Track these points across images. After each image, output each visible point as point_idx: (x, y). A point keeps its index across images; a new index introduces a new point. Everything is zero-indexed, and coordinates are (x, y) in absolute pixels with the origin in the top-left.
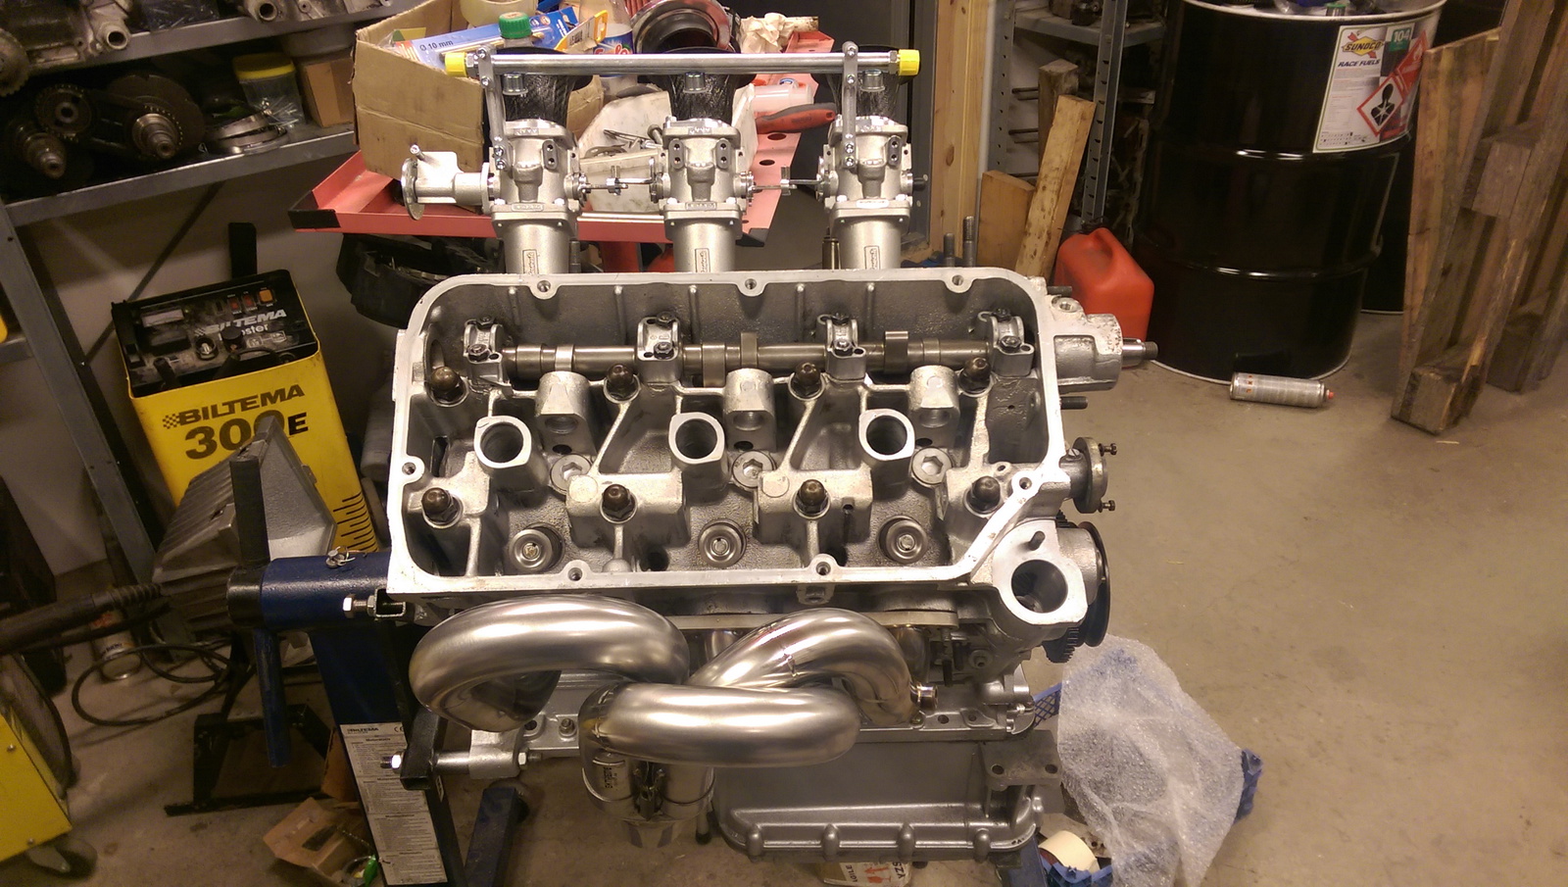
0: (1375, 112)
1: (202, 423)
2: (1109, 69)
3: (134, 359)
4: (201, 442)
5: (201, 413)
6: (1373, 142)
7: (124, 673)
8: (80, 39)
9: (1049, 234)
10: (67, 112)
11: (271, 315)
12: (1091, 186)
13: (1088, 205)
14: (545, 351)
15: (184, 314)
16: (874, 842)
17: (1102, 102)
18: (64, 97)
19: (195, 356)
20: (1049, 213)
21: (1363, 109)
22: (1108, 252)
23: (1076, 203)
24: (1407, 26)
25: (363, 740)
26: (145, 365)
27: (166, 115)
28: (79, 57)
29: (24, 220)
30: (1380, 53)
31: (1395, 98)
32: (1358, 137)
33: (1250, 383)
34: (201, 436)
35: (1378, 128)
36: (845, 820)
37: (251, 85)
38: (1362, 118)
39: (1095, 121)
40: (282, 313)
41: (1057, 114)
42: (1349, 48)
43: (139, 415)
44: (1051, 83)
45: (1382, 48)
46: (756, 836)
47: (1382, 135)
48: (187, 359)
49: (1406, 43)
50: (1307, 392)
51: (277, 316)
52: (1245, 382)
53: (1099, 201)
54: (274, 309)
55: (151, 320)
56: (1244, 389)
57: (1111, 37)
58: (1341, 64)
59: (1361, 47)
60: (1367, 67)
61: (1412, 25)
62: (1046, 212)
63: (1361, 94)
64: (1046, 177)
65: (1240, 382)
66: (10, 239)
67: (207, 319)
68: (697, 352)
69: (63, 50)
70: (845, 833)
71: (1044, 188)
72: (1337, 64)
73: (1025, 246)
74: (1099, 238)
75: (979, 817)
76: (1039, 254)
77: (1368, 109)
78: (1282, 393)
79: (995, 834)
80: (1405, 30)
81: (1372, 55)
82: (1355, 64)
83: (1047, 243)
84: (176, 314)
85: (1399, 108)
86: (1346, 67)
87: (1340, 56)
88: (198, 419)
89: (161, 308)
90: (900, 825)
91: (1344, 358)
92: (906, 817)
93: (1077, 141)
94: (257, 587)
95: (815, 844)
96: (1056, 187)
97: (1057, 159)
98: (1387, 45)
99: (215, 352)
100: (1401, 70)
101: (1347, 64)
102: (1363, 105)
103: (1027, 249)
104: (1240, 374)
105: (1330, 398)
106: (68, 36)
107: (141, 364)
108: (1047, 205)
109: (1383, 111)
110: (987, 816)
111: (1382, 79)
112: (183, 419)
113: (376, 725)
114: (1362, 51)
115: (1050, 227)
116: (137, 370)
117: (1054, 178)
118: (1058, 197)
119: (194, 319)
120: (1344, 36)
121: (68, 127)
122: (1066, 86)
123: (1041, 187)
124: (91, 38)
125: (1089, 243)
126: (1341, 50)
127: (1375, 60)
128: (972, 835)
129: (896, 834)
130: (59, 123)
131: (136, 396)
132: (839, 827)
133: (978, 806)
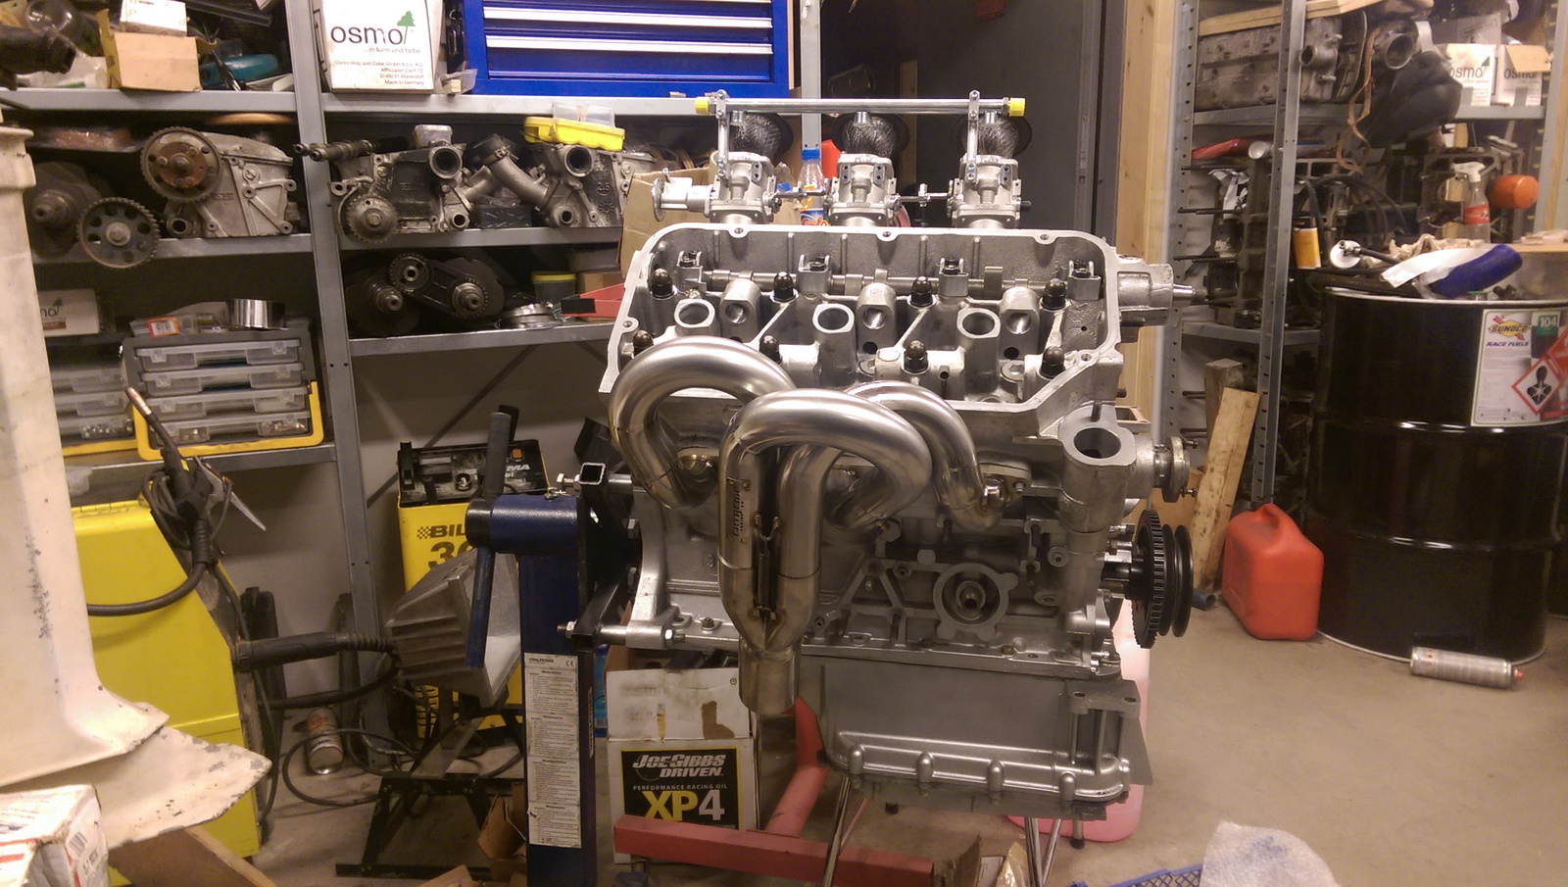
0: (1530, 391)
1: (447, 539)
2: (1270, 363)
3: (407, 482)
4: (442, 556)
5: (448, 530)
6: (1532, 420)
7: (327, 768)
8: (434, 217)
9: (1218, 513)
10: (411, 274)
11: (518, 467)
12: (1259, 471)
13: (1257, 489)
14: (732, 274)
15: (452, 459)
16: (965, 776)
17: (1265, 393)
18: (411, 262)
19: (454, 487)
20: (1218, 493)
21: (1518, 387)
22: (1274, 523)
23: (1245, 487)
24: (1554, 313)
25: (539, 671)
26: (414, 489)
27: (478, 286)
28: (431, 230)
29: (359, 352)
30: (1527, 336)
31: (1550, 380)
32: (1516, 414)
33: (1430, 656)
34: (443, 550)
35: (1537, 407)
36: (940, 752)
37: (543, 286)
38: (1520, 399)
39: (1260, 410)
40: (527, 467)
41: (1223, 404)
42: (1494, 329)
43: (401, 523)
44: (1216, 380)
45: (1529, 331)
46: (858, 753)
47: (1542, 413)
48: (446, 489)
49: (1555, 330)
50: (1492, 670)
51: (523, 468)
52: (1424, 655)
53: (1267, 486)
54: (521, 464)
55: (425, 462)
56: (1423, 663)
57: (1271, 335)
58: (1489, 344)
59: (1507, 329)
60: (1515, 348)
61: (1559, 314)
62: (1215, 492)
63: (1514, 373)
64: (1214, 459)
65: (1419, 655)
66: (346, 365)
67: (469, 464)
68: (842, 279)
69: (421, 223)
70: (938, 763)
71: (1212, 470)
72: (1486, 343)
73: (1194, 525)
74: (1267, 514)
75: (1066, 762)
76: (1208, 531)
77: (1523, 387)
78: (1465, 670)
79: (1081, 782)
80: (1551, 317)
81: (1520, 337)
82: (1504, 344)
83: (1216, 521)
84: (447, 460)
85: (1557, 391)
86: (1494, 347)
87: (1487, 336)
88: (445, 534)
89: (435, 453)
90: (989, 761)
91: (1537, 650)
92: (996, 757)
93: (1242, 426)
94: (489, 512)
95: (909, 770)
96: (1223, 468)
97: (1224, 443)
98: (1534, 330)
99: (470, 486)
100: (1553, 352)
101: (1496, 344)
102: (1516, 384)
103: (1196, 528)
104: (1420, 648)
105: (1519, 678)
106: (427, 214)
107: (412, 487)
108: (1216, 485)
109: (1539, 391)
110: (1073, 763)
111: (1534, 361)
112: (433, 532)
113: (552, 657)
114: (1508, 333)
115: (1219, 504)
116: (408, 492)
117: (1222, 460)
118: (1226, 477)
119: (459, 464)
120: (1489, 318)
121: (411, 284)
122: (1232, 380)
123: (1209, 469)
124: (441, 219)
125: (1258, 518)
126: (1487, 330)
127: (1524, 342)
128: (1058, 779)
129: (986, 770)
130: (404, 281)
131: (401, 506)
132: (934, 757)
133: (1066, 754)
